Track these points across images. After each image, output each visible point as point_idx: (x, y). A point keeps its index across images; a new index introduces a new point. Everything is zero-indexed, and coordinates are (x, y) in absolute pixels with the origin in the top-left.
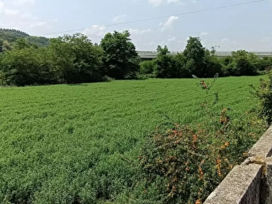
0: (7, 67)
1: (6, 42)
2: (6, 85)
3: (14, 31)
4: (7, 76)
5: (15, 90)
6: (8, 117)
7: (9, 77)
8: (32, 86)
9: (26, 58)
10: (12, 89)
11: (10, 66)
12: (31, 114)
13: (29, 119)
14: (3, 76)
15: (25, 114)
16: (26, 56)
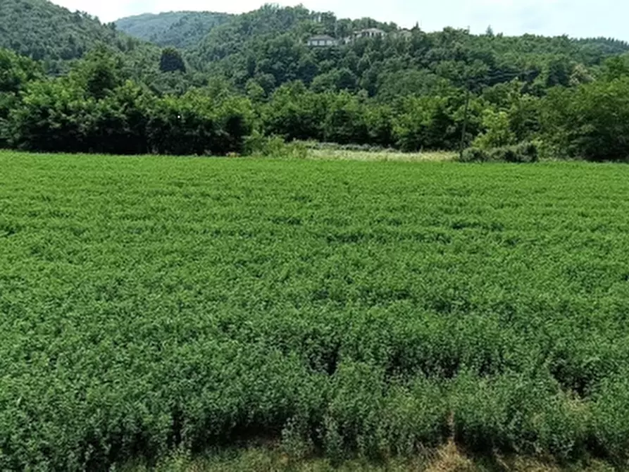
0: (576, 119)
1: (580, 68)
2: (568, 156)
3: (602, 40)
4: (571, 138)
5: (582, 168)
6: (564, 219)
7: (575, 141)
8: (621, 162)
9: (621, 100)
10: (577, 166)
11: (580, 118)
12: (610, 222)
13: (605, 231)
14: (564, 138)
15: (598, 220)
16: (620, 95)
